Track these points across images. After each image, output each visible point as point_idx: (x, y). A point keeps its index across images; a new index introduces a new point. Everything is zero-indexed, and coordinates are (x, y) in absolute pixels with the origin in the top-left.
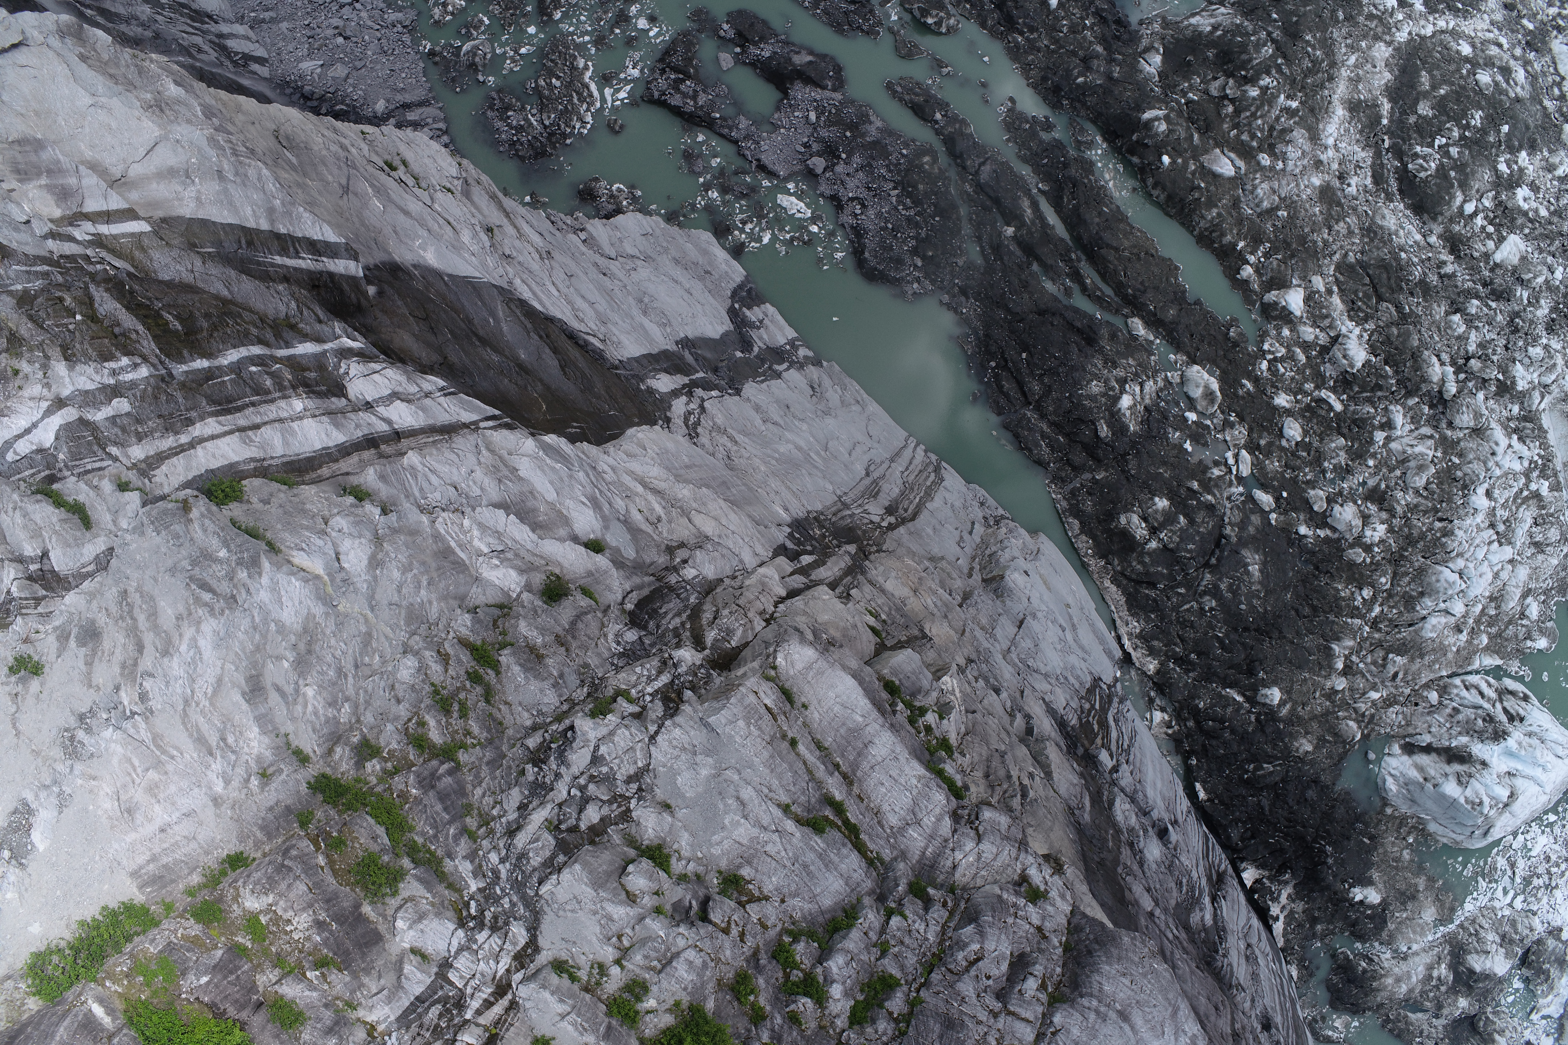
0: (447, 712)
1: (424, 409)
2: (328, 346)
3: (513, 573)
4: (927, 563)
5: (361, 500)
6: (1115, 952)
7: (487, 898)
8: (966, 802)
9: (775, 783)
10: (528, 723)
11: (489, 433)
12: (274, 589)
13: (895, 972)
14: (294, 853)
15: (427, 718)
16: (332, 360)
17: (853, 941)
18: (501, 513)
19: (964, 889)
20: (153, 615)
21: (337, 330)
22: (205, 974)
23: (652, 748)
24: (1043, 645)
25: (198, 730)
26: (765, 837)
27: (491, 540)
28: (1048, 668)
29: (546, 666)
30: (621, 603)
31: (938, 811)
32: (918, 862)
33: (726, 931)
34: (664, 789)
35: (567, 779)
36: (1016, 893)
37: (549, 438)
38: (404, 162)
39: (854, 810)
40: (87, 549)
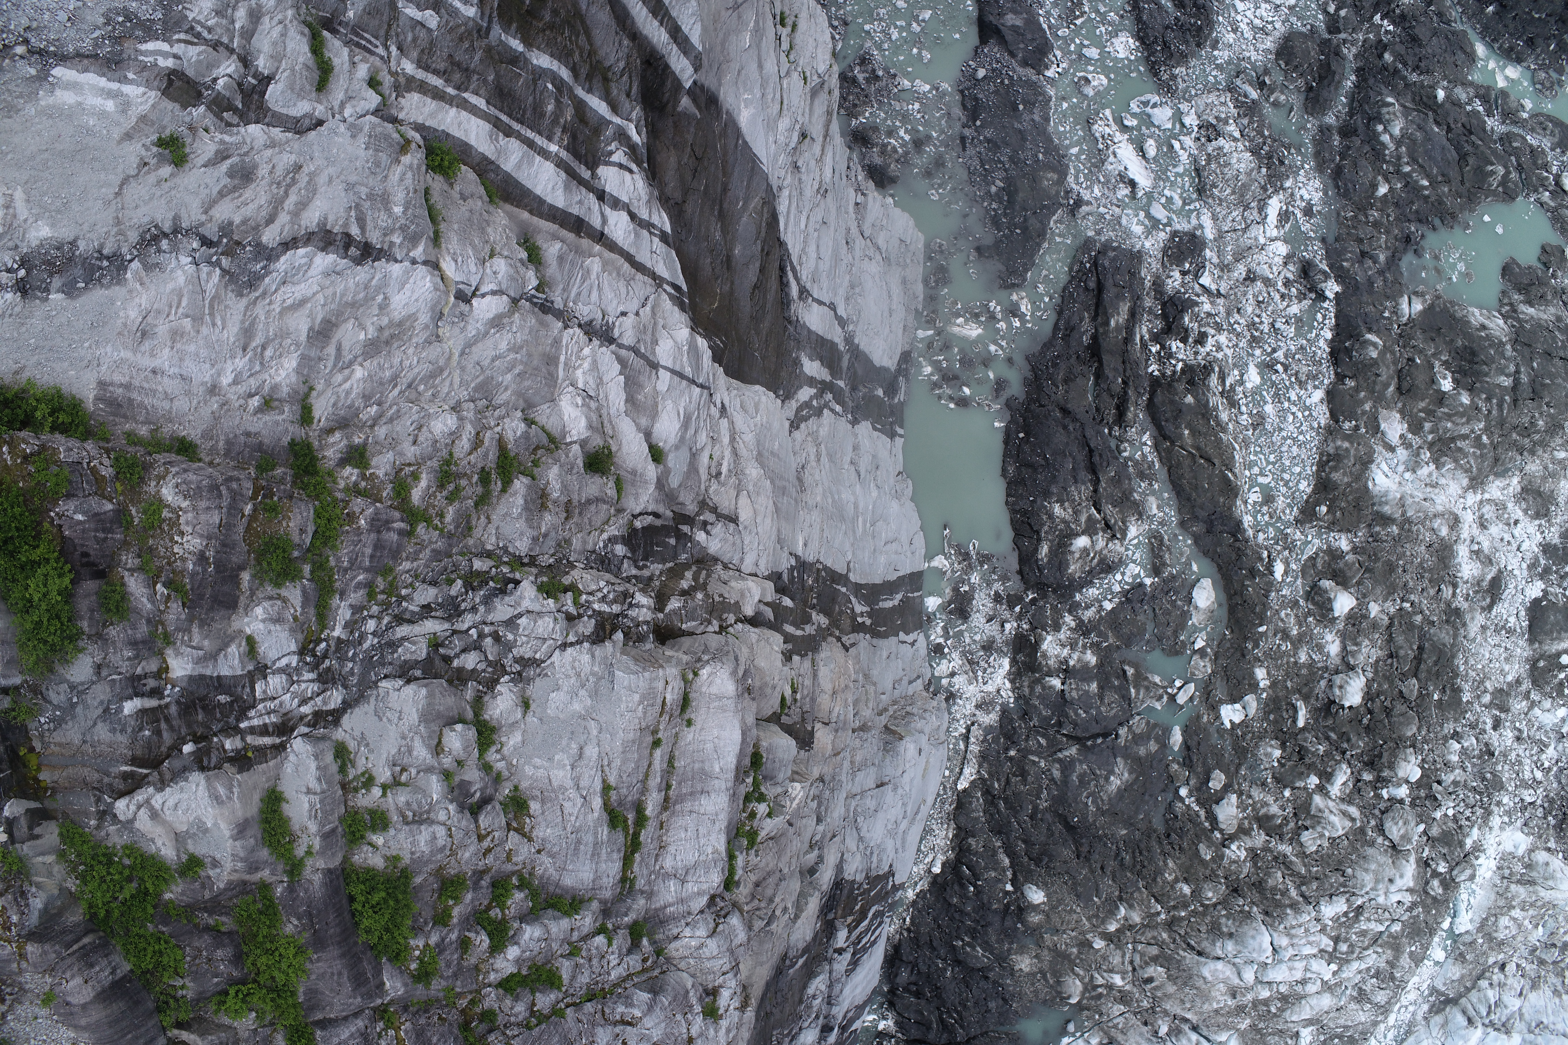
0: (441, 486)
1: (637, 235)
2: (616, 119)
3: (583, 423)
4: (861, 678)
5: (531, 261)
7: (338, 649)
8: (727, 895)
9: (617, 762)
10: (489, 547)
11: (665, 297)
12: (409, 272)
13: (565, 976)
14: (234, 485)
15: (424, 476)
16: (609, 132)
17: (559, 927)
18: (617, 367)
19: (668, 960)
20: (302, 206)
21: (634, 114)
22: (84, 513)
23: (557, 652)
24: (880, 815)
25: (252, 324)
26: (572, 793)
27: (591, 382)
28: (868, 835)
29: (541, 518)
30: (635, 517)
31: (705, 887)
32: (656, 911)
33: (480, 838)
34: (537, 691)
35: (478, 618)
36: (701, 999)
37: (701, 342)
38: (794, 26)
39: (649, 832)
40: (303, 105)
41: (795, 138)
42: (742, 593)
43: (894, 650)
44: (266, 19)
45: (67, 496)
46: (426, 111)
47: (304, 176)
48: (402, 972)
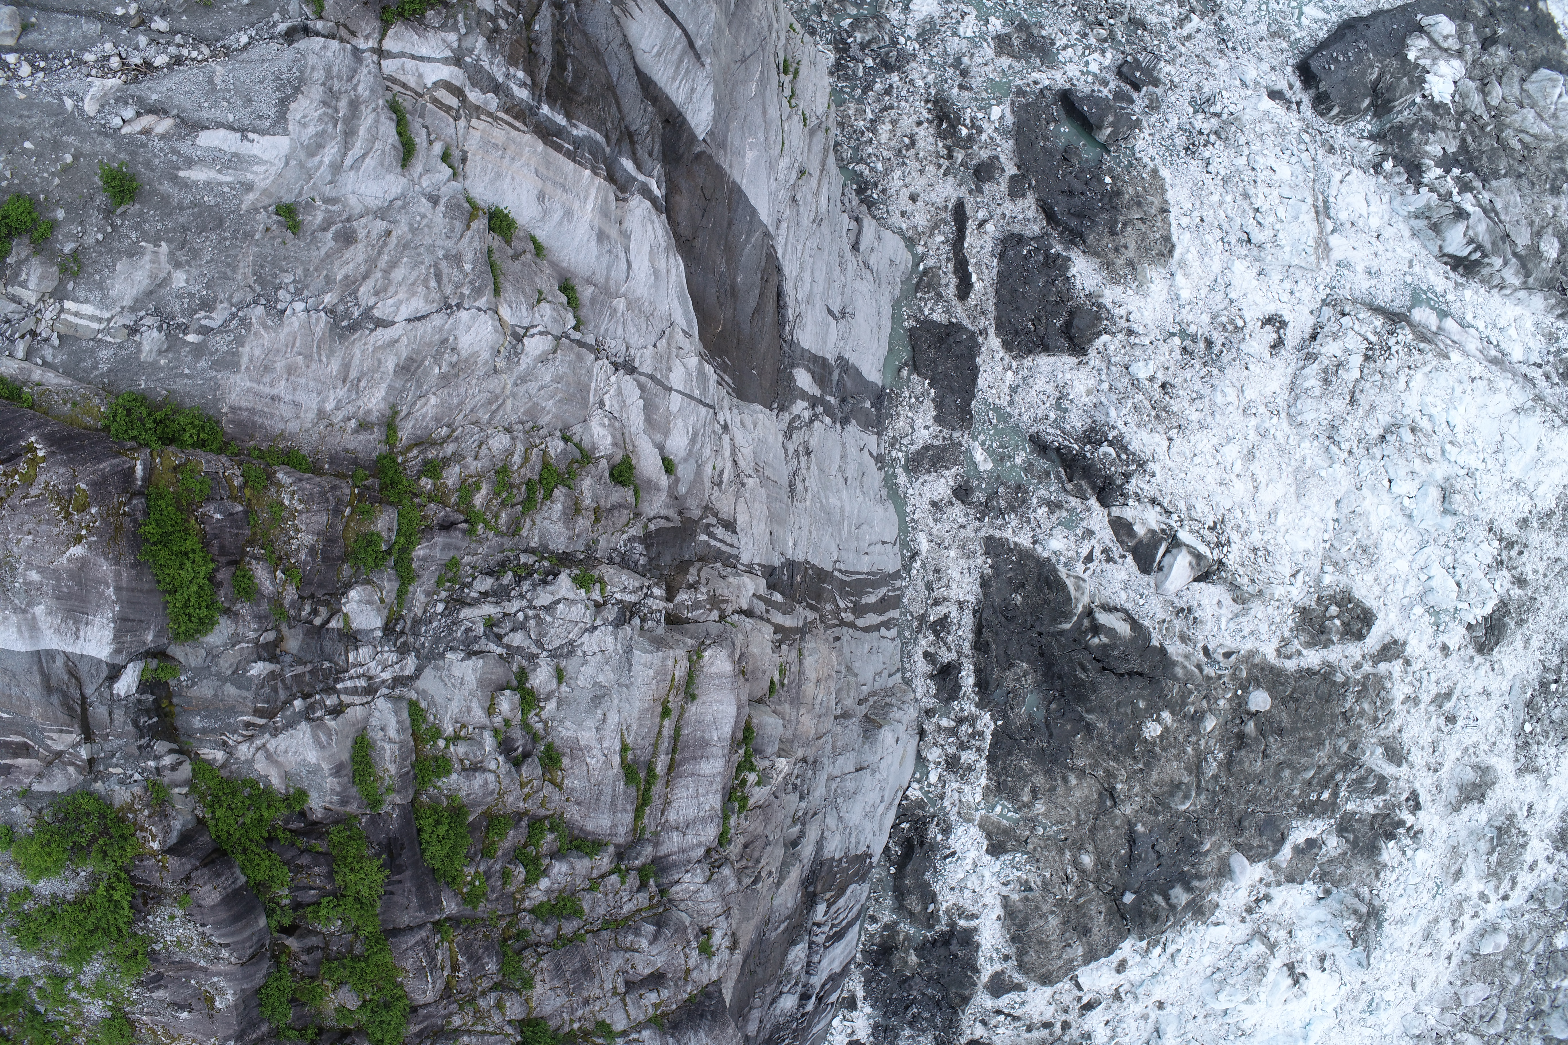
0: (497, 493)
1: (656, 277)
2: (641, 177)
3: (609, 440)
4: (843, 669)
5: (569, 304)
6: (717, 1031)
7: (413, 627)
8: (721, 850)
9: (634, 728)
10: (532, 545)
12: (475, 318)
13: (586, 907)
14: (337, 492)
15: (484, 485)
16: (634, 189)
17: (582, 865)
18: (638, 392)
19: (670, 901)
20: (393, 264)
21: (656, 172)
22: (221, 513)
23: (587, 633)
24: (859, 797)
25: (351, 360)
26: (596, 752)
27: (616, 405)
28: (847, 816)
29: (576, 521)
30: (649, 520)
31: (702, 839)
32: (661, 858)
33: (522, 785)
34: (570, 665)
35: (524, 603)
36: (697, 937)
37: (708, 368)
38: (796, 73)
39: (658, 788)
40: (391, 177)
41: (794, 175)
42: (739, 588)
43: (876, 644)
44: (363, 107)
45: (208, 499)
46: (487, 179)
47: (393, 241)
48: (456, 894)
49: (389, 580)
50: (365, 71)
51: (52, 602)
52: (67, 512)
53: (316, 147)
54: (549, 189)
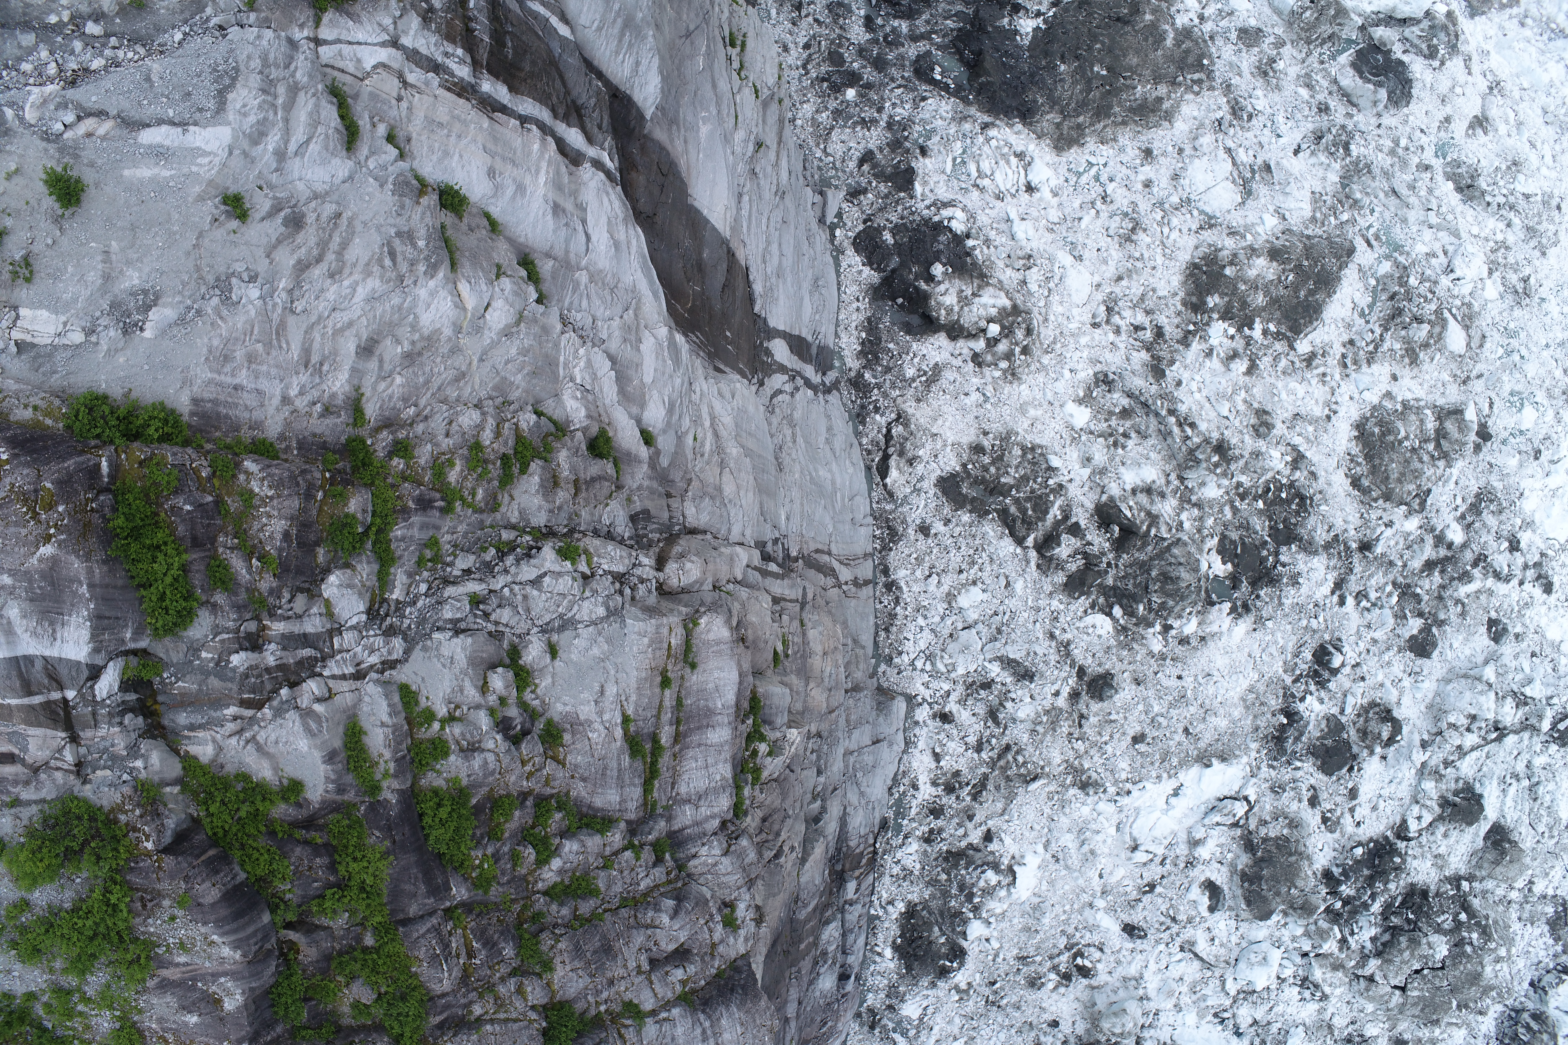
0: (472, 470)
1: (617, 249)
2: (591, 150)
3: (583, 412)
4: (850, 642)
5: (529, 278)
6: (749, 1005)
7: (397, 609)
8: (738, 822)
9: (633, 698)
10: (513, 520)
12: (433, 294)
13: (602, 885)
14: (308, 477)
15: (458, 462)
17: (594, 842)
18: (608, 364)
19: (689, 875)
20: (344, 245)
21: (606, 144)
22: (191, 504)
23: (577, 606)
24: (878, 771)
25: (311, 345)
26: (597, 725)
27: (587, 378)
28: (868, 790)
29: (556, 494)
30: (633, 492)
31: (716, 810)
32: (675, 832)
33: (523, 763)
34: (561, 639)
35: (509, 578)
36: (720, 910)
37: (679, 338)
38: (743, 45)
39: (665, 761)
40: (336, 161)
41: (751, 147)
42: (732, 559)
44: (302, 92)
45: (176, 492)
46: (435, 158)
47: (344, 221)
48: (466, 879)
49: (369, 563)
50: (302, 57)
51: (26, 605)
52: (34, 511)
53: (258, 136)
54: (499, 164)
